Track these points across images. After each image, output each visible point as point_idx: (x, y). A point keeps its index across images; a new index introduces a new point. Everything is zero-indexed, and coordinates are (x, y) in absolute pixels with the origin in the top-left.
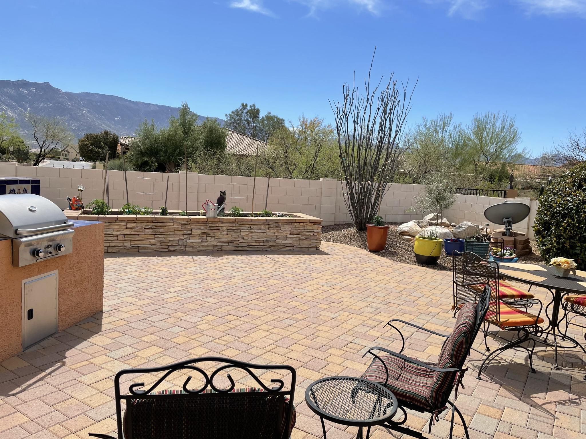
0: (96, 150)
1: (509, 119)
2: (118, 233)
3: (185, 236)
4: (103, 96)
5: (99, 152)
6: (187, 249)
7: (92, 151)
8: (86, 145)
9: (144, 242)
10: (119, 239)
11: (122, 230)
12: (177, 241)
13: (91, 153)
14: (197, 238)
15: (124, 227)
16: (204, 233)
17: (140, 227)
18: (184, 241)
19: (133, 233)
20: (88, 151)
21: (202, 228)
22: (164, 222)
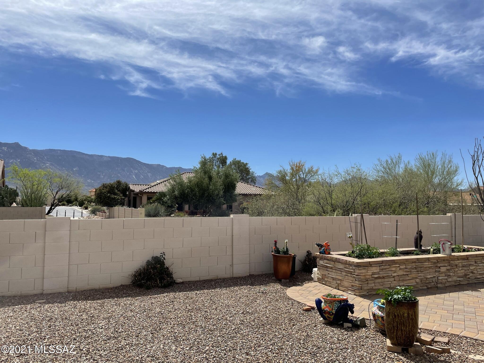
0: (113, 196)
1: (447, 157)
2: (395, 274)
3: (437, 274)
4: (64, 151)
5: (115, 198)
6: (439, 285)
7: (109, 197)
8: (104, 193)
9: (412, 281)
10: (396, 280)
11: (397, 271)
12: (432, 279)
13: (108, 199)
14: (444, 275)
15: (398, 269)
16: (448, 270)
17: (409, 267)
18: (436, 278)
19: (405, 273)
20: (106, 198)
21: (446, 265)
22: (423, 261)
